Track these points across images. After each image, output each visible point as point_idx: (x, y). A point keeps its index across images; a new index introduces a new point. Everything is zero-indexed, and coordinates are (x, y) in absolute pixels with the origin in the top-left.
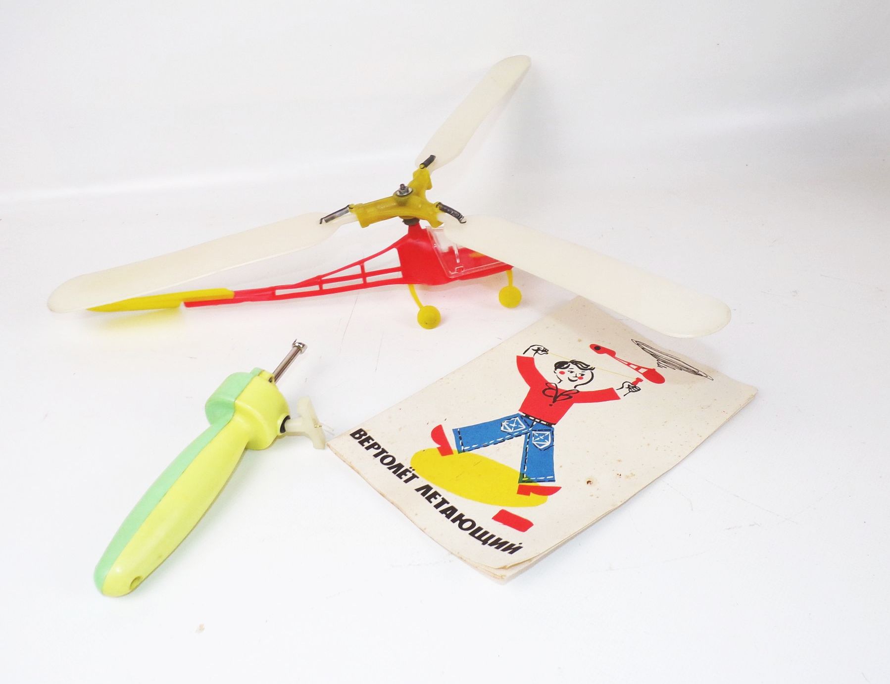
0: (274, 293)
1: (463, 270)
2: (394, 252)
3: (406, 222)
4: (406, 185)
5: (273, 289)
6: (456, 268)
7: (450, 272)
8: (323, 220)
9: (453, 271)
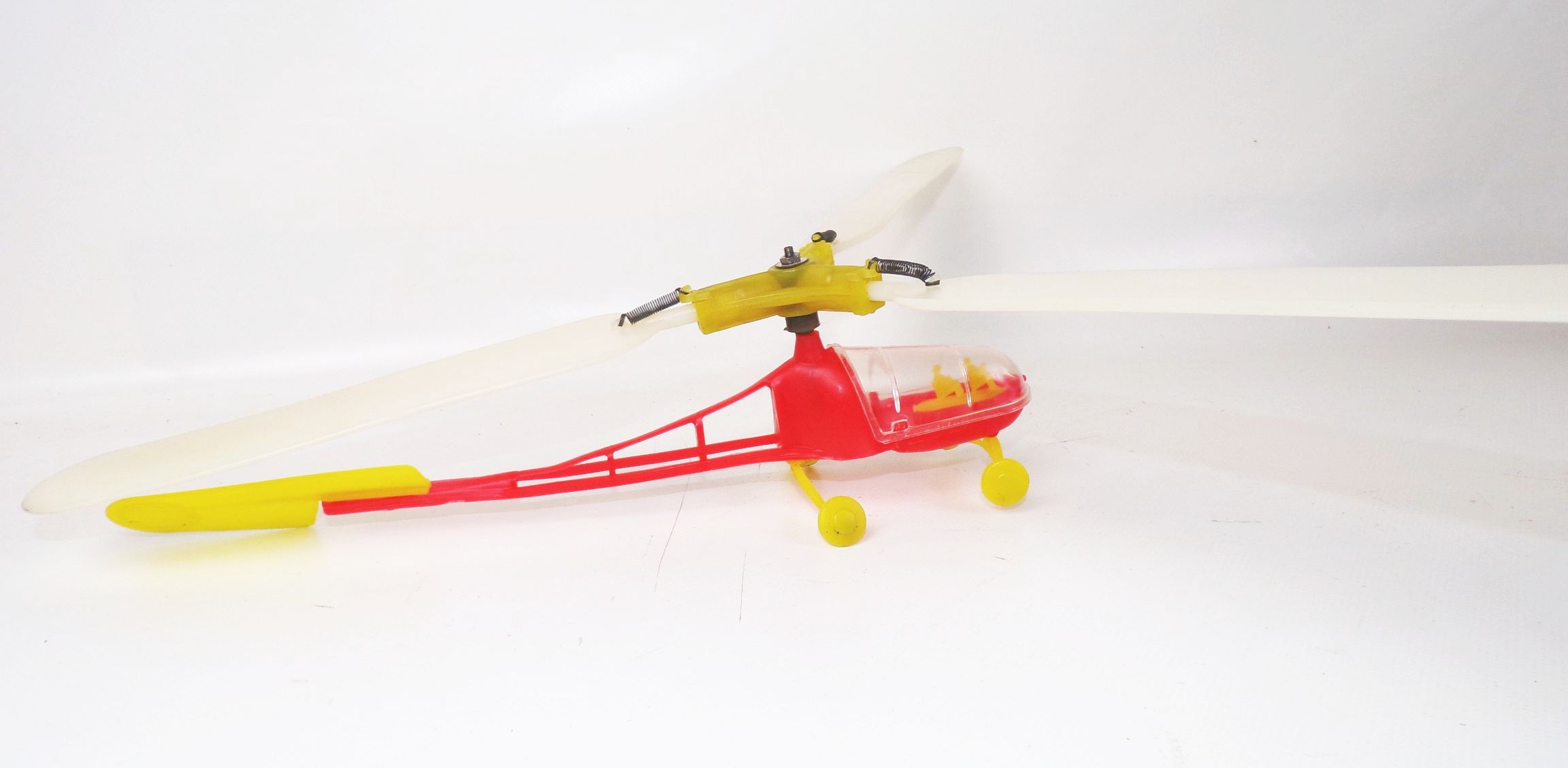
0: (514, 485)
1: (907, 427)
2: (765, 396)
3: (792, 325)
4: (795, 250)
5: (515, 476)
6: (893, 424)
7: (881, 431)
8: (626, 319)
9: (887, 428)
